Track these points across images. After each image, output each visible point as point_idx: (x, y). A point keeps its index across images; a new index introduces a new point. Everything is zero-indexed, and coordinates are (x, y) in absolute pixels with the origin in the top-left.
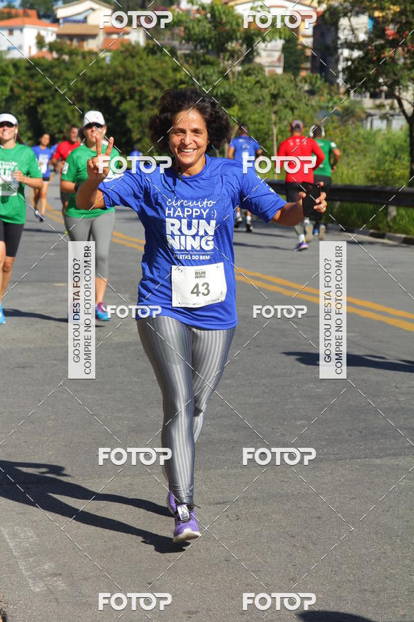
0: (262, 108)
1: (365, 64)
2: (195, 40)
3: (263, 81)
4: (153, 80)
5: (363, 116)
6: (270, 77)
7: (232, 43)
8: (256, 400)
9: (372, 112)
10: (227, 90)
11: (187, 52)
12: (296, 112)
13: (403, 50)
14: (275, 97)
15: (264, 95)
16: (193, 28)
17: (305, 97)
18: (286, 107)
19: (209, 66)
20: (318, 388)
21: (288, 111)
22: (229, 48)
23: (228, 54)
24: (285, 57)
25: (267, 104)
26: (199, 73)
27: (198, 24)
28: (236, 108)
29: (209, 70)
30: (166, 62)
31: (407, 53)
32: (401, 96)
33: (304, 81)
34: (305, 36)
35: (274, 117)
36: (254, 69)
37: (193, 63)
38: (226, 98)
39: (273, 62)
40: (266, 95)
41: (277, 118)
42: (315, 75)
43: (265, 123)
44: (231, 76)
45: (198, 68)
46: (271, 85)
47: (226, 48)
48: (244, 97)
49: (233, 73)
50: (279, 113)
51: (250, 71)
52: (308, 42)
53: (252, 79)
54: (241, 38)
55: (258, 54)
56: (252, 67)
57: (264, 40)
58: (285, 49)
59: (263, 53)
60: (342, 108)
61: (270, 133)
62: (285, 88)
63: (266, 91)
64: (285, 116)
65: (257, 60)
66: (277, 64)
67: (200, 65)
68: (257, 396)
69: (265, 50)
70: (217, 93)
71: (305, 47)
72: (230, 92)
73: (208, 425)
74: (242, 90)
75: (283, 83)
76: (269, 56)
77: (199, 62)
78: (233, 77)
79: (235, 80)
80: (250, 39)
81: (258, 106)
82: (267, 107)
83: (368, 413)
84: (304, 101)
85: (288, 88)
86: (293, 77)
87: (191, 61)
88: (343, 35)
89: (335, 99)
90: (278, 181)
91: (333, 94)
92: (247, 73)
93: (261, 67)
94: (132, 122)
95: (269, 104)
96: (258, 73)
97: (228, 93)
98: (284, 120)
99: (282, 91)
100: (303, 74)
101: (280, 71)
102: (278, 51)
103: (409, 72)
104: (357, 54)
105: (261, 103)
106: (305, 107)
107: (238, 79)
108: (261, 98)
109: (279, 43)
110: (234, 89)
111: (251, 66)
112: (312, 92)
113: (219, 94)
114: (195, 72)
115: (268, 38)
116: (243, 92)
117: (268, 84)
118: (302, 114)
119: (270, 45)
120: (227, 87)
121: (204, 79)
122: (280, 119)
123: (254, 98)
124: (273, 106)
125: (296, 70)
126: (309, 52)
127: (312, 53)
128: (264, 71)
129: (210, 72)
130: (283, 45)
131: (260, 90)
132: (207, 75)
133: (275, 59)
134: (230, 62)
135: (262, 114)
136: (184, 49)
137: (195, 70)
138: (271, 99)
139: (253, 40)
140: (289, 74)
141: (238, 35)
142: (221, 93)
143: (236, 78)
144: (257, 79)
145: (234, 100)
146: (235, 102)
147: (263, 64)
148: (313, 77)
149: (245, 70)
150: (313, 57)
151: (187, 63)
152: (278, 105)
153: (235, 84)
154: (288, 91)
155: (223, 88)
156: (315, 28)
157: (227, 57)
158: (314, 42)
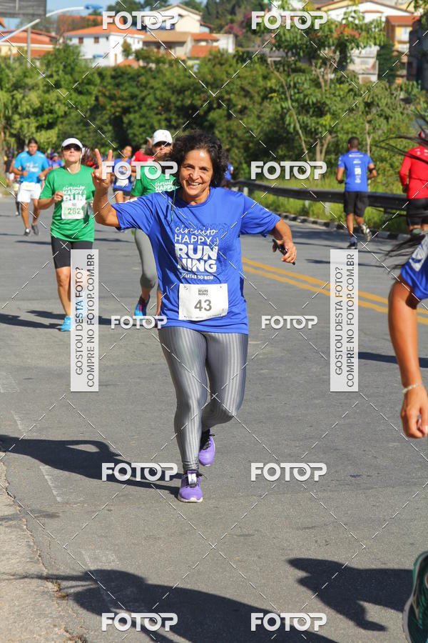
0: (355, 117)
2: (286, 47)
3: (356, 89)
4: (242, 89)
6: (363, 84)
7: (325, 49)
10: (319, 100)
11: (278, 59)
12: (391, 121)
14: (368, 105)
15: (358, 104)
16: (284, 35)
17: (401, 107)
18: (381, 116)
19: (301, 74)
21: (382, 120)
22: (321, 55)
23: (320, 61)
24: (380, 65)
25: (361, 113)
26: (290, 81)
28: (328, 117)
29: (300, 78)
30: (256, 70)
33: (399, 89)
34: (401, 42)
35: (367, 126)
36: (347, 77)
37: (284, 70)
38: (318, 107)
39: (367, 69)
40: (360, 104)
41: (371, 128)
42: (411, 83)
43: (358, 133)
44: (323, 84)
45: (289, 75)
46: (365, 93)
47: (319, 55)
48: (335, 105)
49: (326, 81)
50: (373, 122)
51: (343, 79)
52: (405, 48)
53: (345, 87)
54: (333, 45)
55: (352, 61)
56: (345, 75)
57: (358, 47)
58: (379, 55)
59: (357, 60)
61: (364, 143)
62: (379, 97)
63: (359, 100)
64: (380, 126)
65: (351, 67)
66: (372, 72)
67: (291, 73)
69: (358, 57)
70: (308, 102)
71: (401, 53)
72: (323, 101)
73: (296, 447)
74: (335, 98)
75: (377, 91)
76: (363, 63)
77: (290, 70)
78: (326, 86)
79: (327, 88)
80: (342, 47)
81: (351, 115)
82: (360, 116)
84: (399, 110)
85: (383, 96)
86: (387, 85)
87: (281, 69)
90: (371, 192)
92: (340, 81)
93: (354, 75)
94: (221, 132)
95: (363, 113)
96: (352, 80)
97: (320, 102)
98: (378, 129)
99: (376, 99)
100: (399, 81)
101: (374, 78)
102: (372, 57)
105: (355, 112)
106: (400, 115)
107: (330, 87)
108: (354, 107)
109: (375, 49)
110: (326, 98)
111: (344, 73)
112: (407, 101)
113: (311, 102)
114: (286, 81)
115: (362, 45)
116: (335, 101)
117: (362, 91)
118: (397, 123)
119: (363, 51)
120: (319, 95)
121: (295, 87)
122: (374, 129)
123: (347, 107)
124: (367, 115)
125: (391, 78)
126: (405, 59)
127: (408, 60)
128: (358, 79)
129: (301, 79)
130: (378, 52)
131: (354, 99)
132: (299, 83)
133: (369, 66)
134: (322, 69)
135: (355, 124)
136: (274, 57)
137: (286, 78)
138: (365, 108)
139: (346, 46)
140: (384, 82)
141: (331, 41)
142: (313, 102)
143: (328, 86)
144: (351, 87)
145: (326, 108)
146: (327, 111)
147: (356, 71)
148: (409, 85)
149: (339, 77)
150: (410, 63)
151: (278, 71)
152: (372, 114)
153: (327, 92)
154: (383, 100)
155: (315, 96)
156: (411, 33)
157: (319, 65)
158: (410, 48)
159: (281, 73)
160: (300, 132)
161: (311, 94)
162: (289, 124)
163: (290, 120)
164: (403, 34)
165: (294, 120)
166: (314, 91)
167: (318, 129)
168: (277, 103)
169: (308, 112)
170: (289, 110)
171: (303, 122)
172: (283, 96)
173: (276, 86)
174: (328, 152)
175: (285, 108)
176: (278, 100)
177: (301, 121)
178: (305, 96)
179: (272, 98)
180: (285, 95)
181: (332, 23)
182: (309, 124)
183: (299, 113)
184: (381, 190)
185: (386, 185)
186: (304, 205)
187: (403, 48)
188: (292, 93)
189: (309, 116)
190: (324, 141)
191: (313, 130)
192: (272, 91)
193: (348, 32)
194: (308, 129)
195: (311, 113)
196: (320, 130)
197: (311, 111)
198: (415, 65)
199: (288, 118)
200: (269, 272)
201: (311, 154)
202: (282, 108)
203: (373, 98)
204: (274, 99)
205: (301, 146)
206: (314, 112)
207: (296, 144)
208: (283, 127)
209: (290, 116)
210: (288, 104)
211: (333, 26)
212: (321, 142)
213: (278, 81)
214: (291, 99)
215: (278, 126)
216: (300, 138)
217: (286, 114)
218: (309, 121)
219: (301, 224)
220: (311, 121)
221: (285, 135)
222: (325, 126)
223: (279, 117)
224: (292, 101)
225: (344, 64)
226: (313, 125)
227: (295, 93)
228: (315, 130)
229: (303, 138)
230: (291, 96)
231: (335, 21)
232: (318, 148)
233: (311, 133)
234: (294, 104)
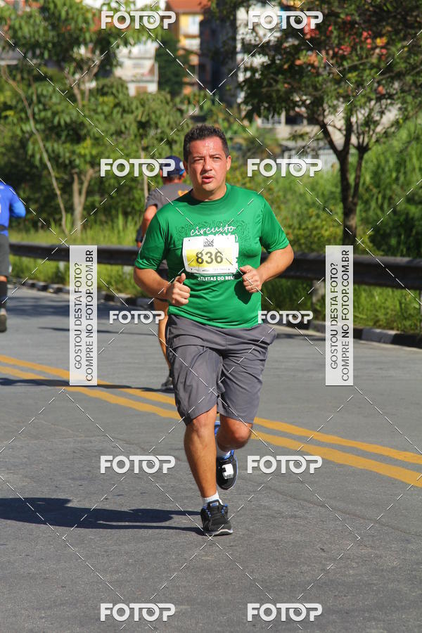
0: (125, 143)
1: (272, 75)
2: (24, 45)
3: (125, 103)
5: (278, 150)
6: (135, 97)
7: (79, 47)
8: (115, 577)
9: (291, 144)
10: (74, 119)
11: (14, 62)
13: (327, 54)
14: (143, 126)
15: (128, 124)
16: (21, 28)
18: (161, 140)
19: (46, 83)
20: (206, 555)
22: (75, 56)
23: (74, 64)
24: (160, 68)
25: (133, 137)
26: (32, 93)
27: (27, 23)
28: (88, 142)
29: (46, 89)
31: (332, 58)
32: (326, 121)
33: (186, 102)
34: (188, 36)
35: (143, 155)
36: (112, 86)
37: (23, 78)
38: (73, 129)
39: (143, 75)
40: (131, 124)
42: (202, 93)
44: (79, 97)
45: (29, 85)
46: (137, 108)
47: (71, 56)
48: (97, 127)
49: (83, 93)
50: (150, 149)
51: (106, 89)
52: (194, 44)
53: (110, 100)
54: (91, 41)
55: (120, 65)
56: (109, 84)
57: (126, 43)
58: (159, 55)
59: (126, 63)
60: (245, 139)
62: (158, 113)
63: (130, 118)
65: (118, 72)
66: (149, 78)
67: (32, 82)
68: (117, 571)
69: (130, 58)
70: (59, 122)
71: (189, 52)
72: (80, 121)
74: (96, 117)
75: (154, 105)
76: (136, 66)
77: (31, 78)
78: (83, 99)
79: (85, 102)
80: (106, 42)
81: (121, 140)
82: (133, 141)
83: (282, 590)
85: (163, 113)
86: (169, 97)
87: (19, 77)
88: (243, 33)
89: (235, 127)
91: (232, 119)
92: (102, 92)
93: (122, 84)
95: (136, 136)
96: (118, 91)
97: (75, 122)
99: (153, 117)
100: (187, 91)
101: (153, 88)
102: (150, 58)
103: (336, 86)
104: (259, 60)
105: (124, 136)
107: (89, 100)
108: (123, 129)
109: (151, 47)
110: (84, 116)
111: (106, 81)
112: (200, 118)
113: (62, 123)
114: (26, 92)
115: (132, 41)
116: (97, 120)
117: (134, 107)
119: (136, 50)
120: (75, 113)
121: (39, 102)
123: (113, 128)
124: (142, 139)
125: (176, 87)
126: (195, 60)
127: (200, 60)
128: (127, 88)
129: (48, 91)
130: (157, 50)
131: (122, 117)
132: (45, 97)
133: (146, 70)
134: (77, 76)
135: (126, 152)
136: (8, 59)
137: (25, 88)
138: (138, 129)
139: (109, 43)
140: (163, 93)
141: (88, 36)
142: (66, 123)
143: (86, 99)
144: (117, 101)
145: (85, 131)
146: (85, 135)
147: (124, 78)
148: (199, 96)
149: (100, 87)
150: (202, 66)
151: (14, 79)
152: (149, 137)
153: (86, 109)
154: (163, 118)
155: (68, 114)
156: (202, 24)
157: (72, 70)
158: (202, 44)
159: (18, 82)
160: (49, 165)
161: (63, 112)
162: (33, 156)
163: (34, 149)
164: (190, 25)
165: (39, 148)
166: (67, 107)
167: (74, 160)
168: (14, 124)
169: (59, 136)
170: (31, 134)
171: (53, 151)
172: (23, 115)
173: (11, 100)
174: (89, 193)
175: (28, 132)
176: (15, 121)
177: (50, 150)
178: (55, 114)
179: (6, 117)
180: (26, 113)
181: (87, 11)
182: (62, 154)
183: (46, 139)
186: (58, 268)
187: (192, 45)
188: (36, 110)
189: (60, 142)
190: (83, 177)
191: (67, 162)
192: (7, 107)
194: (61, 160)
195: (63, 138)
196: (77, 162)
197: (64, 134)
198: (209, 68)
199: (30, 147)
200: (7, 365)
201: (66, 197)
202: (22, 131)
203: (149, 115)
204: (10, 119)
205: (51, 185)
206: (68, 135)
207: (44, 183)
208: (25, 159)
209: (35, 143)
210: (30, 126)
211: (89, 16)
212: (80, 179)
213: (15, 94)
214: (34, 118)
215: (17, 157)
216: (49, 173)
217: (28, 140)
218: (61, 150)
219: (54, 295)
220: (63, 149)
221: (27, 169)
222: (84, 156)
223: (17, 144)
224: (36, 121)
225: (108, 68)
226: (67, 155)
227: (40, 111)
228: (71, 162)
229: (53, 174)
230: (34, 114)
231: (92, 8)
232: (76, 187)
233: (66, 166)
234: (38, 126)
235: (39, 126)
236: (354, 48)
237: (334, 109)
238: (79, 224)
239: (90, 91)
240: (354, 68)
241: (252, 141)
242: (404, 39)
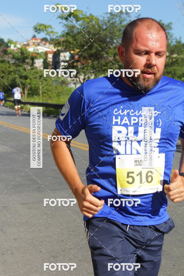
2: (16, 59)
3: (37, 72)
4: (2, 71)
7: (27, 60)
9: (70, 82)
14: (41, 77)
21: (45, 81)
23: (26, 63)
24: (44, 65)
25: (38, 79)
27: (16, 54)
28: (29, 80)
29: (20, 68)
30: (6, 65)
31: (81, 64)
32: (80, 77)
34: (50, 58)
35: (40, 83)
36: (34, 68)
43: (38, 85)
46: (39, 73)
47: (25, 61)
48: (31, 77)
49: (28, 69)
50: (42, 82)
52: (51, 60)
53: (34, 71)
54: (30, 58)
55: (35, 63)
57: (37, 59)
58: (43, 62)
59: (37, 63)
63: (38, 75)
64: (44, 83)
65: (35, 65)
66: (41, 66)
70: (22, 75)
71: (50, 62)
74: (30, 74)
76: (39, 64)
77: (17, 65)
80: (33, 59)
88: (62, 58)
92: (32, 69)
93: (36, 68)
97: (26, 75)
101: (42, 68)
102: (41, 63)
103: (82, 70)
104: (66, 64)
105: (36, 78)
109: (42, 60)
110: (28, 74)
119: (39, 61)
121: (18, 71)
122: (42, 84)
123: (34, 77)
126: (51, 63)
131: (36, 75)
134: (27, 66)
135: (37, 82)
136: (12, 62)
137: (16, 68)
146: (28, 78)
153: (28, 72)
155: (24, 74)
156: (53, 56)
158: (53, 60)
159: (14, 66)
160: (20, 84)
162: (17, 82)
164: (50, 56)
165: (18, 80)
166: (24, 72)
167: (25, 83)
169: (22, 78)
172: (15, 73)
174: (29, 90)
177: (20, 81)
178: (22, 73)
181: (29, 52)
183: (20, 78)
184: (44, 102)
185: (46, 100)
190: (27, 87)
192: (12, 72)
193: (34, 55)
199: (16, 80)
202: (15, 77)
203: (42, 74)
204: (12, 74)
206: (24, 78)
210: (17, 76)
213: (13, 69)
220: (23, 81)
222: (28, 82)
223: (13, 79)
224: (18, 75)
225: (33, 64)
227: (19, 73)
229: (21, 86)
231: (31, 52)
235: (19, 76)
236: (86, 62)
237: (81, 75)
238: (26, 97)
239: (30, 69)
240: (86, 66)
241: (62, 81)
242: (96, 61)
